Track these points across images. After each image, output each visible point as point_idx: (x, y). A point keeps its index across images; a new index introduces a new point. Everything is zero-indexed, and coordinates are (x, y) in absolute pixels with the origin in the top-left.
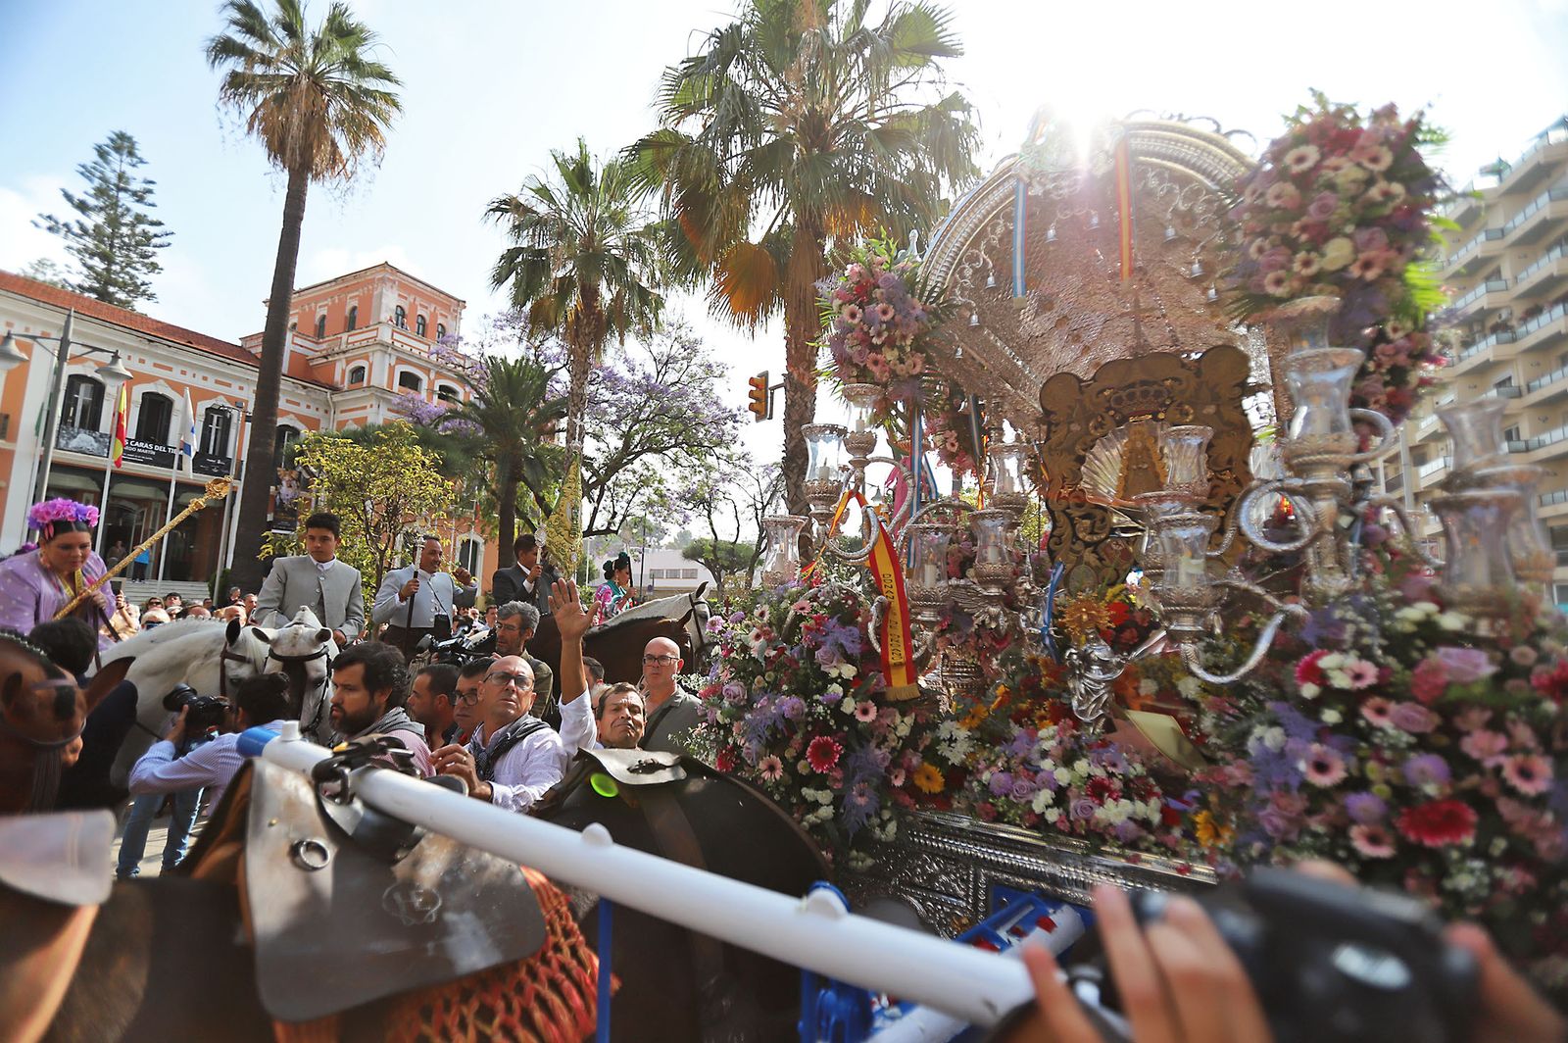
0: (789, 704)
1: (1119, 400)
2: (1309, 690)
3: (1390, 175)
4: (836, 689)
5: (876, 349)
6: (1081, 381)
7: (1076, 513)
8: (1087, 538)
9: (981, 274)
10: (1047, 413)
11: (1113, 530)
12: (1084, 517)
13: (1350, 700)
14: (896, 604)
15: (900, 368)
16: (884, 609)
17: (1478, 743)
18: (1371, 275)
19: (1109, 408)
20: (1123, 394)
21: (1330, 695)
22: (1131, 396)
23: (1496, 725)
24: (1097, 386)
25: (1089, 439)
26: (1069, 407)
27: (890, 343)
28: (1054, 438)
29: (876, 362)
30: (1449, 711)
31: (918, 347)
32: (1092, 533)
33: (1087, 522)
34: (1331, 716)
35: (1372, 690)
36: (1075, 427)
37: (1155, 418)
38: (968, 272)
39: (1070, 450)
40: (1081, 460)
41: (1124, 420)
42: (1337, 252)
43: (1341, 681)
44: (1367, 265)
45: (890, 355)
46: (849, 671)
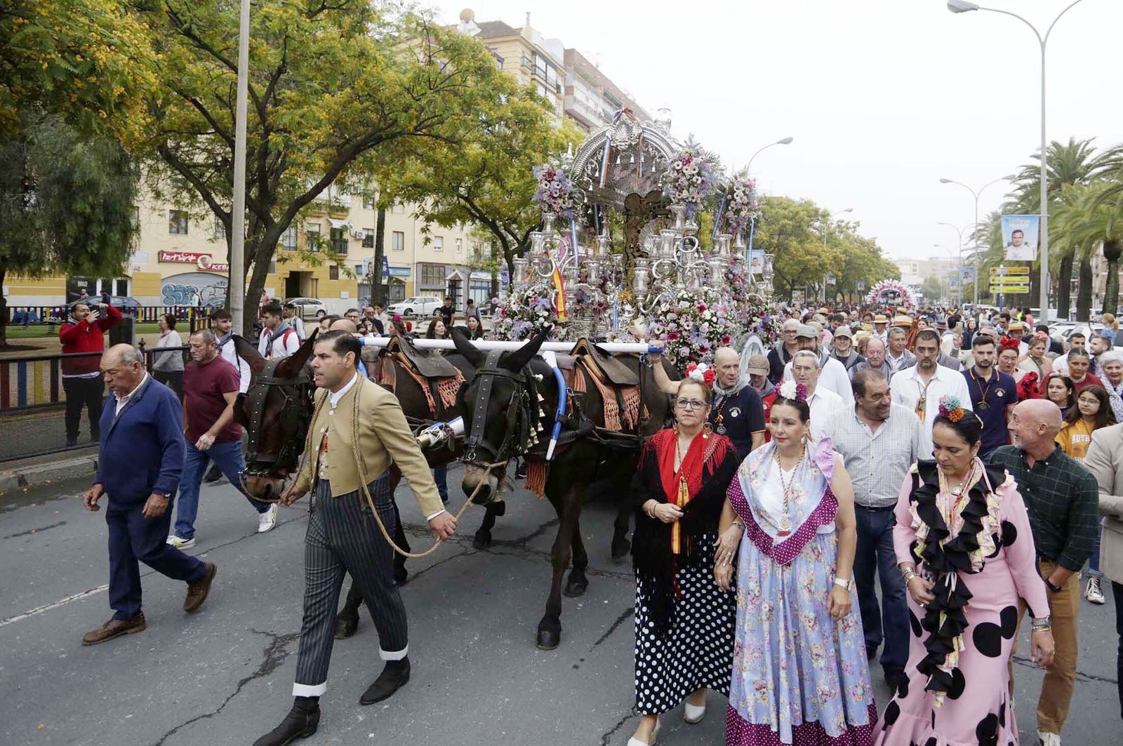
0: (528, 324)
1: (654, 208)
3: (699, 174)
4: (542, 320)
5: (554, 198)
6: (640, 197)
7: (636, 254)
9: (594, 170)
10: (628, 210)
14: (561, 293)
15: (564, 206)
16: (557, 294)
17: (682, 322)
18: (694, 201)
19: (650, 211)
20: (656, 205)
22: (659, 207)
24: (647, 201)
26: (636, 209)
27: (560, 197)
28: (630, 221)
30: (680, 314)
31: (571, 198)
36: (638, 218)
37: (667, 218)
38: (590, 168)
39: (636, 228)
40: (639, 232)
41: (655, 217)
42: (685, 194)
44: (693, 198)
45: (561, 201)
46: (546, 314)
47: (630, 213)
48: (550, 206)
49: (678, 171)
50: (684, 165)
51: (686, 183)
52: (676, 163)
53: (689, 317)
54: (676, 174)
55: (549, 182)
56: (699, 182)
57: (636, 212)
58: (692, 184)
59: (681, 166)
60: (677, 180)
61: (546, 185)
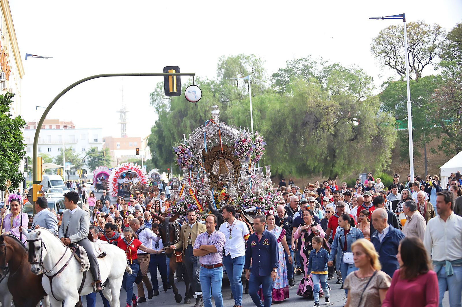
1: (217, 154)
2: (245, 203)
5: (186, 161)
6: (210, 150)
8: (215, 181)
11: (219, 179)
12: (213, 177)
13: (247, 203)
19: (216, 156)
21: (246, 203)
23: (256, 203)
24: (213, 151)
25: (212, 162)
27: (188, 160)
29: (186, 163)
32: (215, 180)
33: (214, 178)
34: (246, 205)
35: (249, 202)
36: (210, 159)
37: (224, 158)
39: (209, 164)
40: (212, 166)
41: (218, 158)
42: (245, 154)
43: (247, 201)
44: (248, 155)
47: (205, 157)
48: (184, 164)
49: (240, 145)
50: (243, 143)
51: (245, 150)
52: (239, 143)
53: (258, 203)
54: (240, 147)
55: (183, 154)
56: (249, 149)
57: (208, 157)
58: (247, 150)
59: (242, 143)
60: (241, 149)
61: (182, 155)
